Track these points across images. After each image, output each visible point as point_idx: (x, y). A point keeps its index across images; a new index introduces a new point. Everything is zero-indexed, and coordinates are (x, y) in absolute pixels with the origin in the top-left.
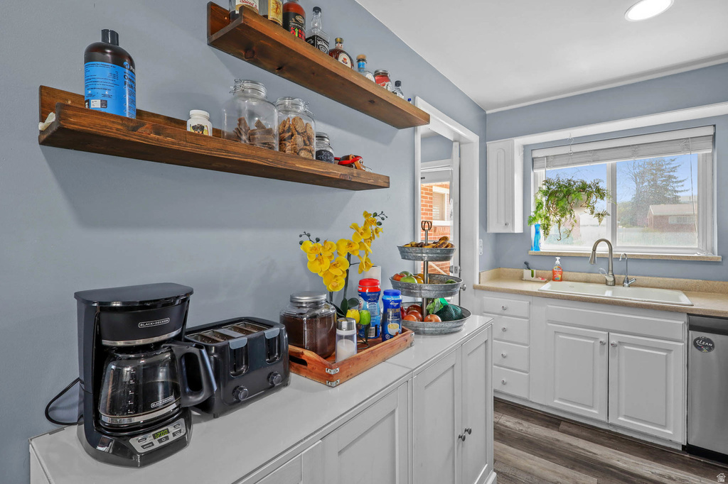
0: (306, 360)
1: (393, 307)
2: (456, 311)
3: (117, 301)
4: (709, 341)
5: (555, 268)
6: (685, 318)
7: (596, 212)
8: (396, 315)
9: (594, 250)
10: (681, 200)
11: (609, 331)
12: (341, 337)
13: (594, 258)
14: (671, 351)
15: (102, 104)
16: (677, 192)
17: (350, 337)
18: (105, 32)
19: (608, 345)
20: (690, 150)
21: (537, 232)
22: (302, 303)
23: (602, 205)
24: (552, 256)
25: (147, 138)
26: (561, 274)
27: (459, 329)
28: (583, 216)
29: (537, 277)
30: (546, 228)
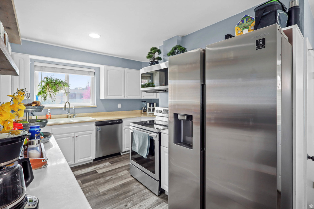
1: (38, 133)
4: (100, 128)
5: (48, 114)
6: (94, 123)
7: (66, 92)
9: (65, 106)
11: (75, 133)
13: (65, 108)
14: (91, 134)
19: (75, 137)
20: (90, 75)
21: (37, 99)
26: (51, 116)
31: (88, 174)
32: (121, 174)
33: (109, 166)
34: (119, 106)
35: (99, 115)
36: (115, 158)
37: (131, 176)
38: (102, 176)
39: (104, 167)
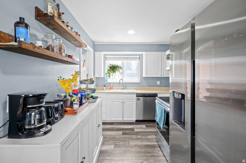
0: (67, 110)
1: (84, 96)
2: (95, 97)
3: (23, 95)
4: (139, 98)
5: (111, 86)
6: (136, 94)
7: (120, 72)
8: (84, 98)
9: (120, 81)
10: (132, 69)
11: (123, 99)
12: (75, 104)
13: (119, 83)
14: (133, 102)
15: (24, 40)
16: (131, 67)
17: (77, 104)
18: (20, 18)
19: (123, 102)
20: (136, 60)
21: (107, 77)
22: (62, 96)
23: (121, 71)
24: (110, 83)
25: (37, 50)
26: (112, 88)
27: (96, 101)
28: (117, 73)
29: (107, 89)
30: (109, 76)
31: (128, 129)
32: (149, 137)
33: (144, 128)
34: (158, 83)
35: (142, 89)
36: (151, 123)
37: (156, 141)
38: (136, 134)
39: (141, 128)
